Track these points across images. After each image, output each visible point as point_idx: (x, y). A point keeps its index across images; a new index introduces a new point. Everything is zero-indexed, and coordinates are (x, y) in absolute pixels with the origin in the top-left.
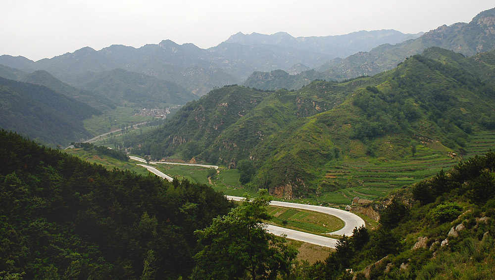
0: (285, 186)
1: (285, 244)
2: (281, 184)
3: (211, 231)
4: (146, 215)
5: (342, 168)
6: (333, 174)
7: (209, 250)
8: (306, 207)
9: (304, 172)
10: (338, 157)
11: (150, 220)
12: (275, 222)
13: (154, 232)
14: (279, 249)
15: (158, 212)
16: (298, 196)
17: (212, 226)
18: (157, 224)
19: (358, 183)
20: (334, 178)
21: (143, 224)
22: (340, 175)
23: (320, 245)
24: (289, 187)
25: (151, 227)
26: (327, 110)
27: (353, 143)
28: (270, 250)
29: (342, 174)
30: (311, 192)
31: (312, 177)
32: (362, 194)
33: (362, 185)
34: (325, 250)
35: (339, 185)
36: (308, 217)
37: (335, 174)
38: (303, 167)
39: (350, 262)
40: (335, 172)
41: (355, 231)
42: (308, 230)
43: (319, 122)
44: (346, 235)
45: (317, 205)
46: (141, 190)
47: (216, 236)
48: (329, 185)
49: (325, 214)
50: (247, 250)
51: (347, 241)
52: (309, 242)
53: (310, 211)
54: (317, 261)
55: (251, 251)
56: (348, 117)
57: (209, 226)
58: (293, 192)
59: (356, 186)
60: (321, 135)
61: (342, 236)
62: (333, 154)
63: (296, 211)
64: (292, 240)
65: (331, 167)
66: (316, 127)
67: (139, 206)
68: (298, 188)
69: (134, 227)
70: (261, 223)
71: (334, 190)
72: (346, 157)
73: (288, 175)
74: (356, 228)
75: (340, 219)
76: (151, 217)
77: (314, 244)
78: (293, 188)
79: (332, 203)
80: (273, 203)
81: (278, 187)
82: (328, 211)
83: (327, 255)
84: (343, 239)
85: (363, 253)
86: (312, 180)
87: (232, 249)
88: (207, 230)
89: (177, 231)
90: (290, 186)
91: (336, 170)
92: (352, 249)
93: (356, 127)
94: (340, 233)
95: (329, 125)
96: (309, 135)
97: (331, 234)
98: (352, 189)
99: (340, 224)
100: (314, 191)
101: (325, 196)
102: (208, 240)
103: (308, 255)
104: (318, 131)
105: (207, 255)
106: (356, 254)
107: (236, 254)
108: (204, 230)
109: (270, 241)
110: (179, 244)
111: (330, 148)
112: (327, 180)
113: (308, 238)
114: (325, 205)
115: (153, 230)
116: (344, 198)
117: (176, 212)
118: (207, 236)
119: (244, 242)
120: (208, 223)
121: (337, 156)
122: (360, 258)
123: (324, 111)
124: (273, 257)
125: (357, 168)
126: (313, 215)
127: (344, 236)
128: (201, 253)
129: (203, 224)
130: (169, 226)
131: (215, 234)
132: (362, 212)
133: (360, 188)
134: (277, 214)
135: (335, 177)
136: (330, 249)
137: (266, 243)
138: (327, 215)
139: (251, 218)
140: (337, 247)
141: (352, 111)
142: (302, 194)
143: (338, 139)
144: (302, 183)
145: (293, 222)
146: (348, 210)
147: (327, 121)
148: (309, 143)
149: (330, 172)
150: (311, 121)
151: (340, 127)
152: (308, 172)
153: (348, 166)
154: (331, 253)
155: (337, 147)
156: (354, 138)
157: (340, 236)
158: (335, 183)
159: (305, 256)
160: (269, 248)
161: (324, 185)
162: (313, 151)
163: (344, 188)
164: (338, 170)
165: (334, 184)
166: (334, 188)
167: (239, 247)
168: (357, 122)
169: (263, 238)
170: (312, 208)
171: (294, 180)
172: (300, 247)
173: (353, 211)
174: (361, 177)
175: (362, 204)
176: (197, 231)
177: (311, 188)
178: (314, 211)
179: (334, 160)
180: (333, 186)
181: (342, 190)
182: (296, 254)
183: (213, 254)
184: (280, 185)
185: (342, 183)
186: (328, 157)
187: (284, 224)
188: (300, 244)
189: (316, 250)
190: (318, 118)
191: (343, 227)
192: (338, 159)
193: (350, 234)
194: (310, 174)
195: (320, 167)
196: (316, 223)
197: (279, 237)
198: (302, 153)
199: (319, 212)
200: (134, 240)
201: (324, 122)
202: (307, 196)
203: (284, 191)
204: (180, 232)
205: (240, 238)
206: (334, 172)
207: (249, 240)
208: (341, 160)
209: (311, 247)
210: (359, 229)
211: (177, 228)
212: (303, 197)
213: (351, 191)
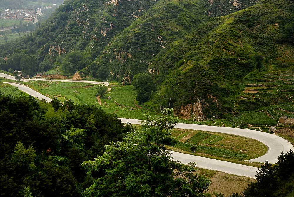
0: (193, 104)
1: (194, 174)
2: (188, 102)
3: (103, 162)
4: (20, 145)
5: (265, 81)
6: (254, 88)
7: (102, 184)
8: (220, 129)
9: (217, 86)
10: (261, 67)
11: (25, 151)
12: (181, 148)
13: (32, 166)
14: (187, 179)
15: (35, 141)
16: (209, 117)
17: (105, 154)
18: (35, 155)
19: (286, 99)
20: (255, 94)
21: (17, 156)
22: (263, 89)
23: (236, 174)
24: (198, 106)
25: (28, 159)
26: (248, 6)
27: (280, 48)
28: (176, 181)
29: (265, 88)
30: (225, 112)
31: (227, 92)
32: (290, 112)
33: (291, 101)
34: (243, 180)
35: (261, 102)
36: (221, 142)
37: (256, 88)
38: (216, 81)
39: (274, 194)
40: (257, 86)
41: (281, 157)
42: (222, 157)
43: (237, 22)
44: (269, 162)
45: (234, 126)
46: (12, 115)
47: (110, 166)
48: (248, 103)
49: (243, 137)
50: (148, 182)
51: (271, 169)
52: (223, 171)
53: (225, 134)
54: (234, 194)
55: (153, 182)
56: (275, 15)
57: (100, 155)
58: (203, 111)
59: (283, 103)
60: (239, 40)
61: (265, 163)
62: (254, 63)
63: (206, 134)
64: (202, 169)
65: (251, 80)
66: (232, 29)
67: (11, 134)
68: (210, 107)
69: (6, 160)
70: (164, 149)
71: (255, 108)
72: (271, 67)
73: (197, 91)
74: (282, 153)
75: (262, 144)
76: (26, 147)
77: (230, 173)
78: (203, 107)
79: (252, 124)
80: (179, 126)
81: (184, 106)
82: (247, 133)
83: (245, 186)
84: (266, 167)
85: (291, 184)
86: (227, 96)
87: (130, 181)
88: (98, 160)
89: (61, 163)
90: (200, 104)
91: (258, 83)
92: (276, 179)
93: (285, 27)
94: (262, 160)
95: (250, 26)
96: (224, 40)
97: (250, 161)
98: (277, 106)
99: (262, 149)
100: (230, 110)
101: (244, 115)
102: (100, 172)
103: (222, 186)
104: (235, 33)
105: (100, 189)
106: (282, 185)
107: (135, 187)
108: (95, 160)
109: (176, 170)
110: (64, 178)
111: (251, 56)
112: (246, 96)
113: (221, 167)
114: (243, 126)
115: (30, 162)
116: (268, 117)
117: (58, 140)
118: (99, 166)
119: (143, 173)
120: (99, 151)
121: (259, 66)
122: (287, 189)
123: (243, 7)
124: (180, 189)
125: (284, 80)
126: (229, 139)
127: (267, 163)
128: (92, 187)
129: (93, 153)
130: (50, 157)
131: (107, 164)
132: (290, 134)
133: (288, 105)
134: (184, 139)
135: (256, 92)
136: (249, 179)
137: (170, 172)
138: (246, 138)
139: (151, 143)
140: (258, 176)
141: (281, 6)
142: (214, 114)
143: (261, 44)
144: (214, 101)
145: (204, 147)
146: (272, 133)
147: (247, 21)
148: (224, 50)
149: (250, 86)
150: (227, 21)
151: (265, 28)
152: (222, 86)
153: (273, 78)
154: (250, 184)
155: (260, 54)
156: (281, 42)
157: (262, 163)
158: (255, 99)
159: (219, 187)
160: (175, 178)
161: (242, 102)
162: (228, 60)
163: (267, 105)
164: (260, 83)
165: (254, 101)
166: (255, 106)
167: (138, 179)
168: (287, 20)
169: (167, 167)
170: (227, 130)
171: (204, 97)
172: (212, 177)
173: (278, 133)
174: (291, 91)
175: (290, 124)
176: (86, 162)
177: (225, 106)
178: (229, 135)
179: (255, 71)
180: (253, 103)
181: (266, 108)
182: (207, 185)
183: (106, 188)
184: (186, 104)
185: (266, 99)
186: (247, 67)
187: (193, 150)
188: (212, 174)
189: (232, 180)
190: (235, 17)
191: (266, 153)
192: (261, 69)
193: (274, 161)
194: (225, 89)
195: (237, 80)
196: (232, 149)
197: (187, 166)
198: (214, 63)
199: (235, 136)
200: (7, 176)
201: (243, 22)
202: (221, 116)
203: (192, 110)
204: (64, 164)
205: (139, 168)
206: (255, 86)
207: (149, 169)
208: (265, 70)
209: (226, 177)
210: (286, 155)
211: (60, 159)
212: (216, 118)
213: (277, 109)
